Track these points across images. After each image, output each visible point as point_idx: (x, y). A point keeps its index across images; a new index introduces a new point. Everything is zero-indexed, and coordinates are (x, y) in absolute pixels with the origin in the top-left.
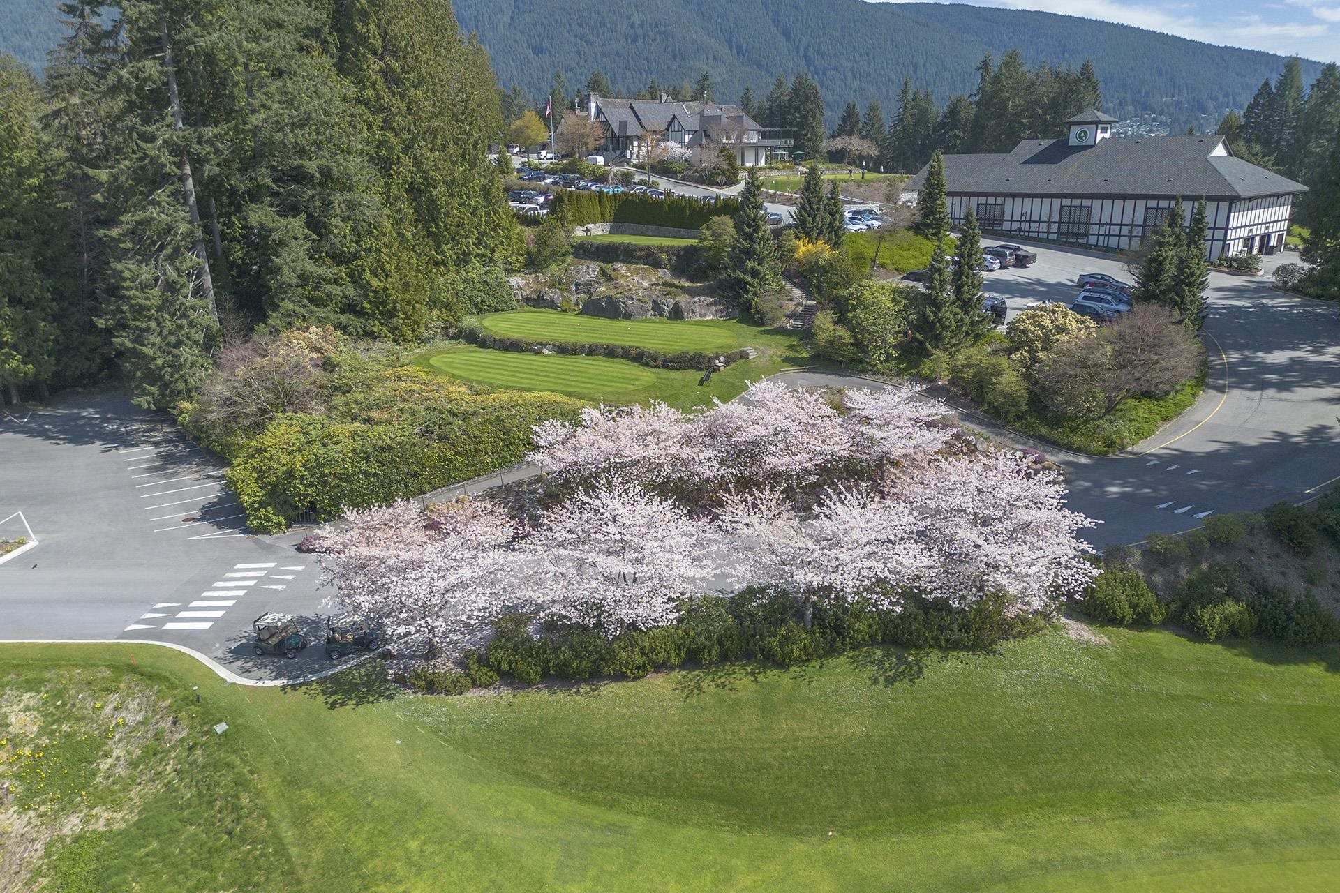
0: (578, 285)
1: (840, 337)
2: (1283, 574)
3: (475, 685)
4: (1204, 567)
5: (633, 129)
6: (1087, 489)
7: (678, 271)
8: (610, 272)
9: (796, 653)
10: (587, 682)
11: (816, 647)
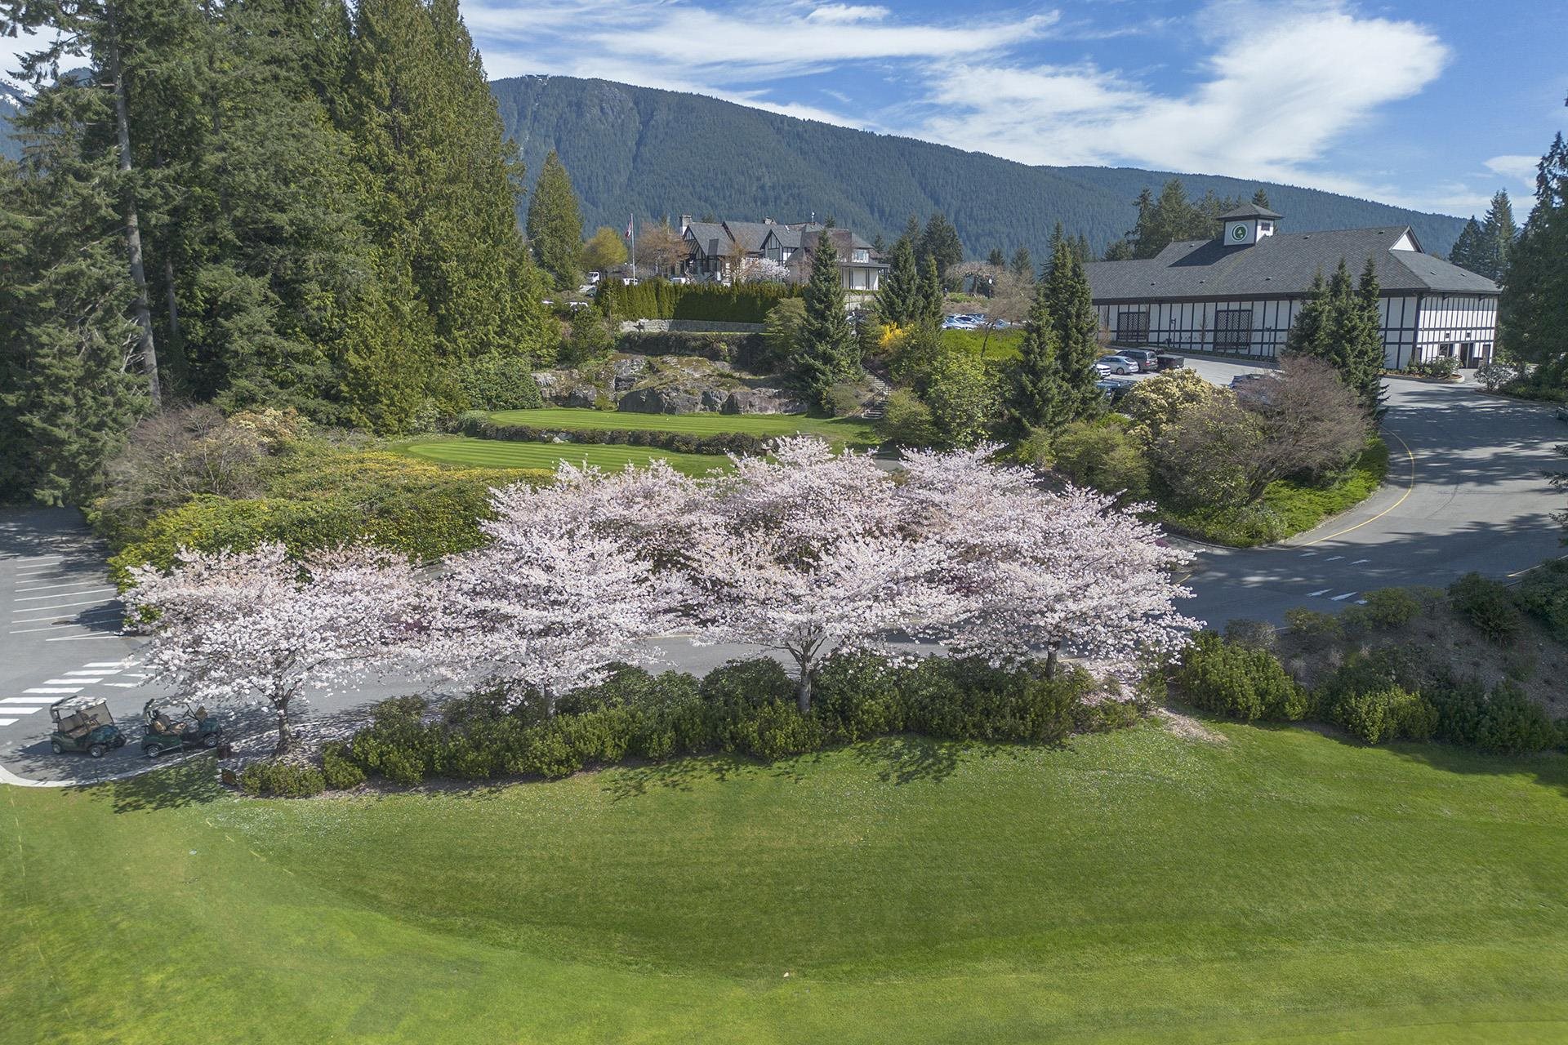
0: (618, 380)
1: (916, 414)
3: (331, 786)
4: (1365, 652)
5: (723, 249)
6: (1220, 580)
7: (739, 363)
8: (658, 365)
10: (486, 782)
11: (812, 735)
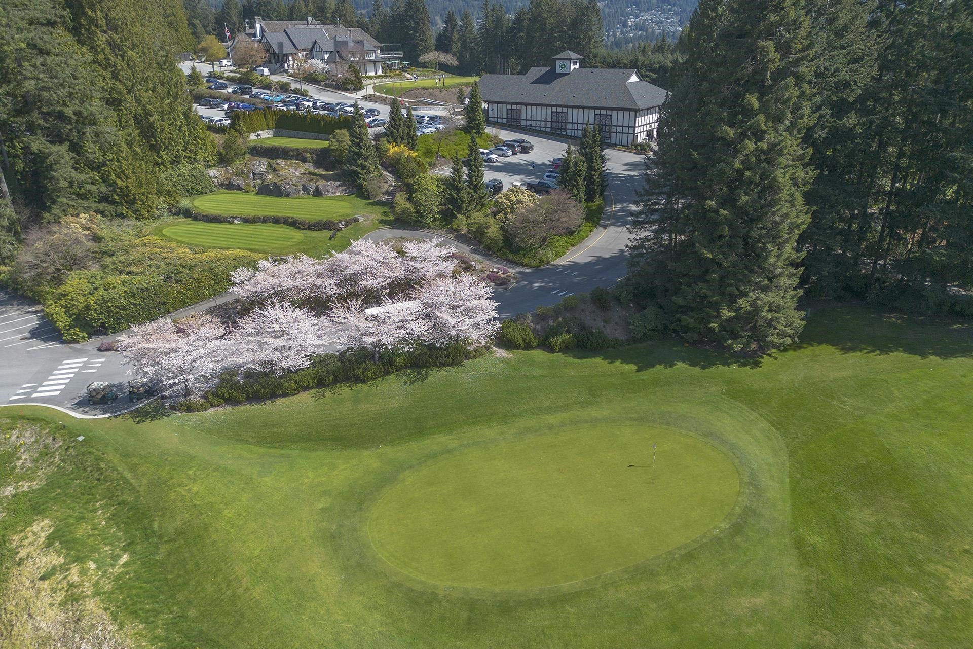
0: (254, 174)
1: (408, 209)
2: (595, 320)
4: (560, 319)
5: (288, 48)
7: (318, 164)
8: (275, 166)
9: (370, 375)
11: (380, 371)
